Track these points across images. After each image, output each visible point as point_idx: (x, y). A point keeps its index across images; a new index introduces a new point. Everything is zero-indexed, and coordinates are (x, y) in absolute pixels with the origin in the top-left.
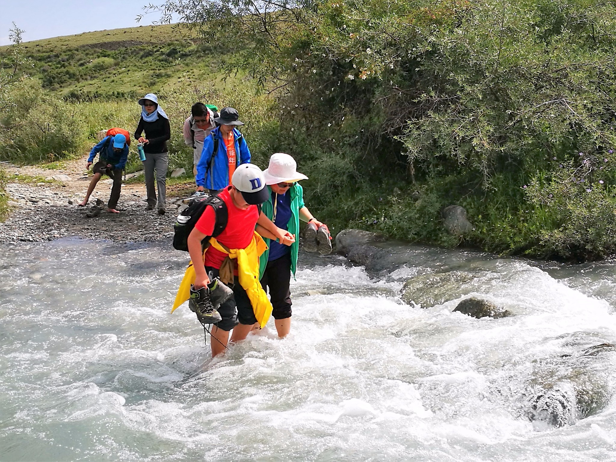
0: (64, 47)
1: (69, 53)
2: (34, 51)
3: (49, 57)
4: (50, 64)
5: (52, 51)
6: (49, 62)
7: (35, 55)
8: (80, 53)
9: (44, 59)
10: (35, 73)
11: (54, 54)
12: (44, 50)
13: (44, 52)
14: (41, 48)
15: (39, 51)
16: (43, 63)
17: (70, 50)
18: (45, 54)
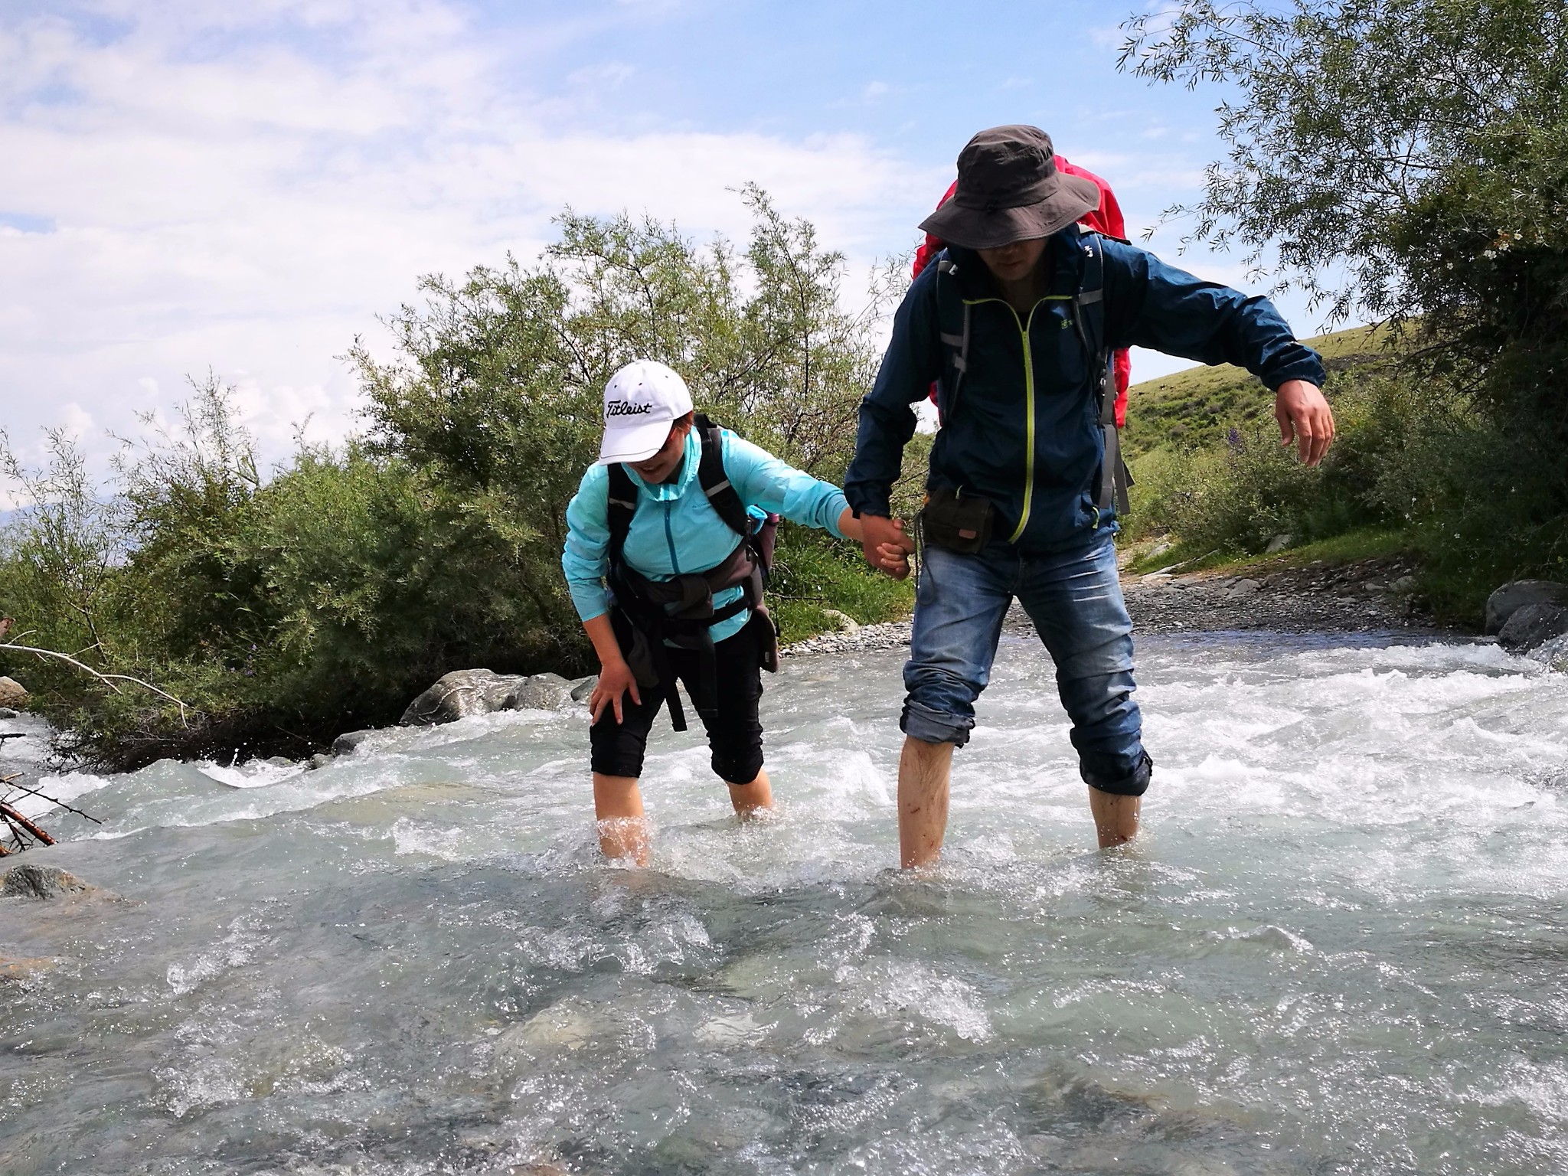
0: (1215, 385)
1: (1224, 395)
2: (1156, 399)
3: (1185, 407)
4: (1187, 420)
5: (1190, 395)
6: (1185, 416)
7: (1159, 405)
8: (1248, 392)
9: (1175, 413)
10: (1157, 441)
11: (1195, 399)
12: (1176, 394)
13: (1175, 399)
14: (1168, 392)
15: (1165, 397)
16: (1173, 420)
17: (1226, 390)
18: (1176, 402)
